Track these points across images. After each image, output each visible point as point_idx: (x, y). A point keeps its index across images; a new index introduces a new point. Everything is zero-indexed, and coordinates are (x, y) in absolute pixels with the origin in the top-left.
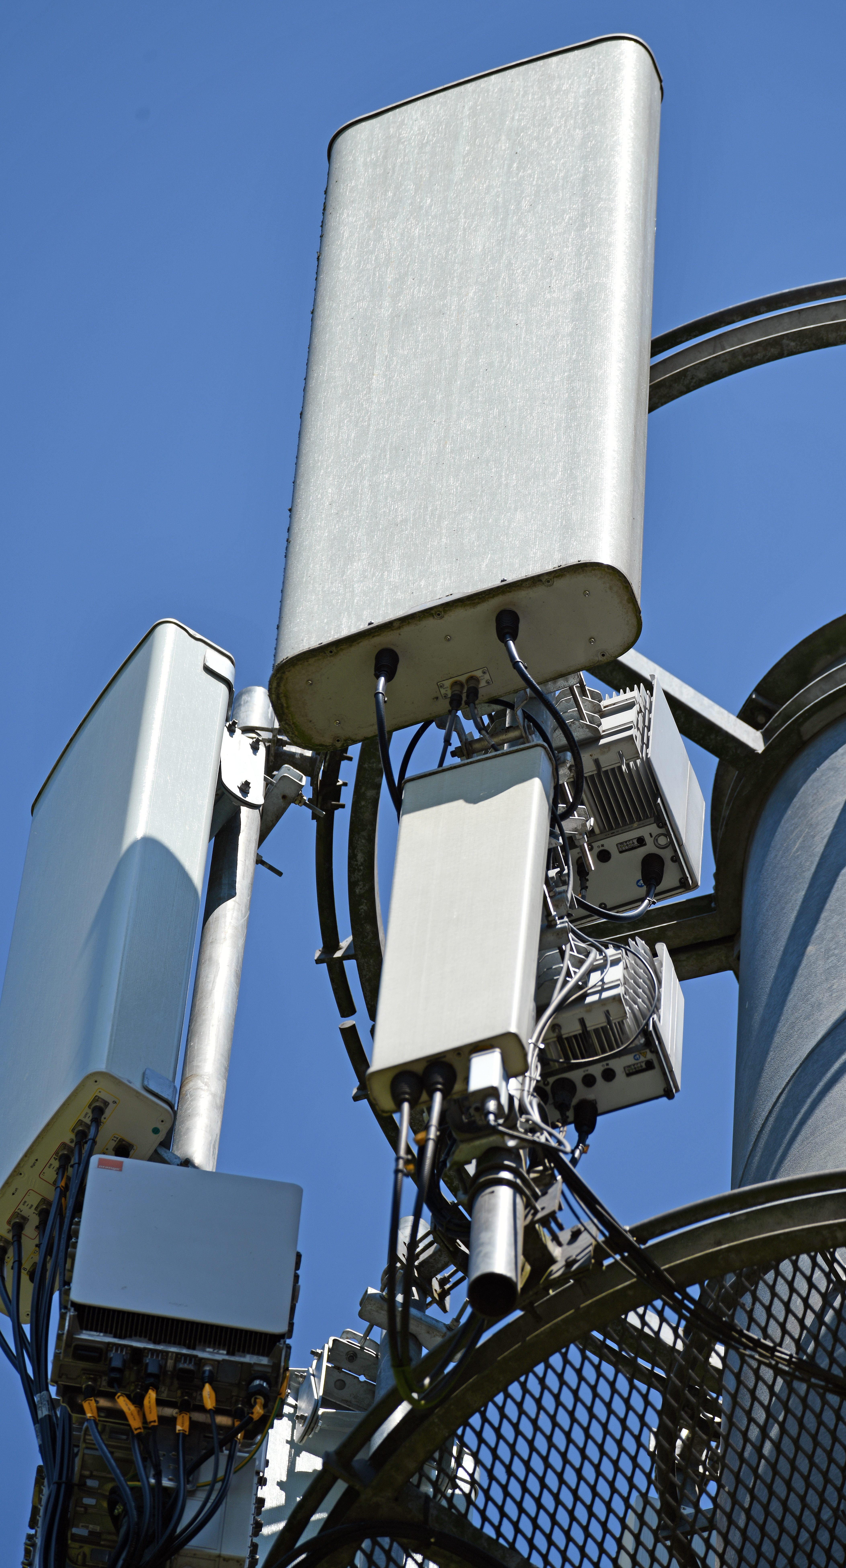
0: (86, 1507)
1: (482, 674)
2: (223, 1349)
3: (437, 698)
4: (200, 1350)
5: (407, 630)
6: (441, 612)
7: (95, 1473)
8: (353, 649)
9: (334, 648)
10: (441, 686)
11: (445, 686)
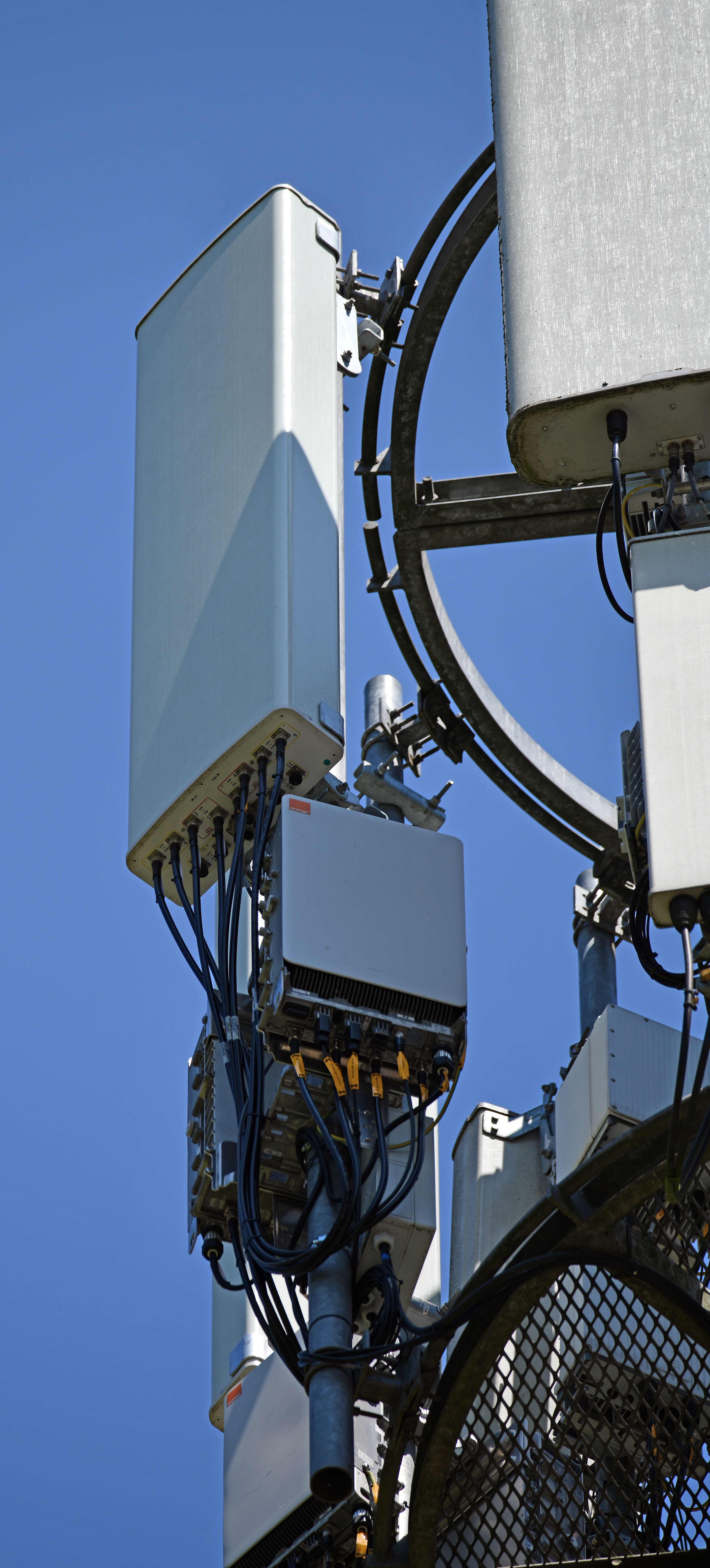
0: (273, 1136)
1: (697, 440)
2: (412, 1016)
3: (654, 454)
4: (391, 1016)
5: (638, 396)
6: (670, 384)
7: (286, 1110)
8: (588, 406)
9: (572, 403)
10: (660, 446)
11: (663, 446)
